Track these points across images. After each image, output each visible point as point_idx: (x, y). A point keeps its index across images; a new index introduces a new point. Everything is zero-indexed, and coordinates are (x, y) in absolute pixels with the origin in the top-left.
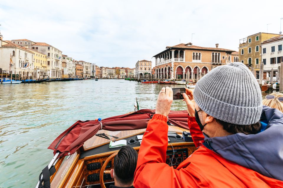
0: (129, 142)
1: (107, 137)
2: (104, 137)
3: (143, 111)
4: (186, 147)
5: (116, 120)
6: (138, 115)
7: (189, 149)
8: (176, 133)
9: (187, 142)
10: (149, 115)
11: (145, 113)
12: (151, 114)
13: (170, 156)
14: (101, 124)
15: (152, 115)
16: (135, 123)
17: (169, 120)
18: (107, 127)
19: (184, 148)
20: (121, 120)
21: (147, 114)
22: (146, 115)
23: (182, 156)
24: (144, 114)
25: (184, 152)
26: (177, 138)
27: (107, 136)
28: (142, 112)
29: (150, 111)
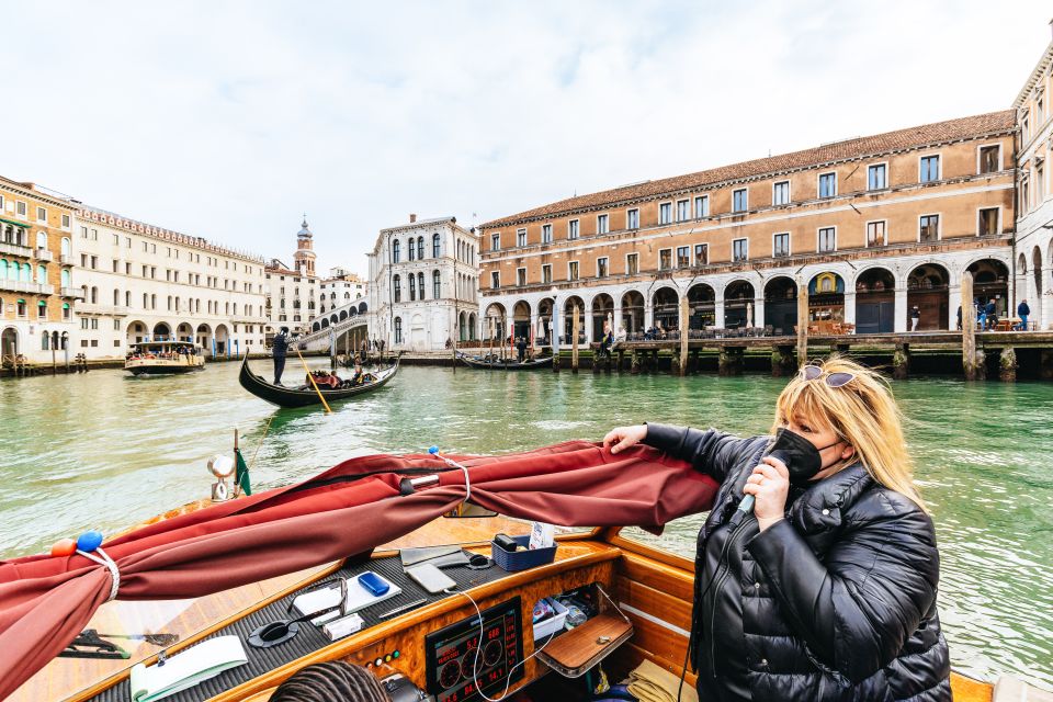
0: (257, 642)
1: (112, 647)
2: (94, 649)
3: (356, 468)
4: (514, 594)
5: (210, 530)
6: (333, 489)
7: (524, 597)
8: (464, 550)
9: (514, 572)
10: (392, 482)
11: (365, 476)
12: (399, 478)
13: (458, 648)
14: (108, 569)
15: (403, 480)
16: (334, 528)
17: (473, 492)
18: (155, 578)
19: (508, 597)
20: (247, 523)
21: (380, 478)
22: (378, 482)
23: (502, 634)
24: (364, 479)
25: (508, 617)
26: (475, 567)
27: (113, 641)
28: (351, 473)
29: (391, 464)
